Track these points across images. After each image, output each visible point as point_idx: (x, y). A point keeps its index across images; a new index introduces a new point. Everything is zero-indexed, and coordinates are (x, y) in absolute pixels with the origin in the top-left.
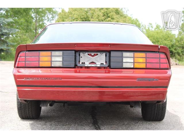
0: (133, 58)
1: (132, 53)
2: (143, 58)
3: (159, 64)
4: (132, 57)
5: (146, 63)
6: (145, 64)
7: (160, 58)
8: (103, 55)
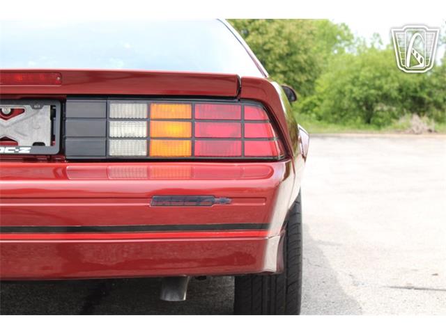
0: (145, 123)
1: (141, 105)
2: (181, 123)
3: (239, 142)
4: (143, 120)
5: (193, 138)
6: (188, 143)
7: (243, 121)
8: (41, 114)
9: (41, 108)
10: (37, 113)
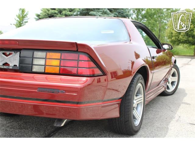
2: (56, 60)
4: (44, 58)
5: (60, 66)
6: (58, 68)
7: (78, 60)
8: (17, 55)
9: (17, 53)
10: (15, 55)
